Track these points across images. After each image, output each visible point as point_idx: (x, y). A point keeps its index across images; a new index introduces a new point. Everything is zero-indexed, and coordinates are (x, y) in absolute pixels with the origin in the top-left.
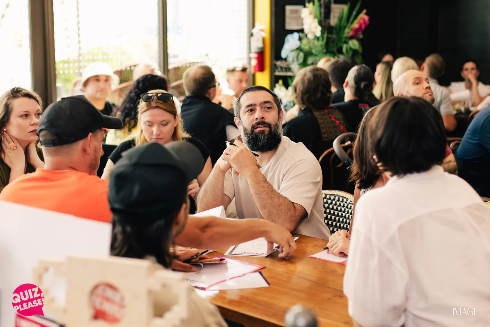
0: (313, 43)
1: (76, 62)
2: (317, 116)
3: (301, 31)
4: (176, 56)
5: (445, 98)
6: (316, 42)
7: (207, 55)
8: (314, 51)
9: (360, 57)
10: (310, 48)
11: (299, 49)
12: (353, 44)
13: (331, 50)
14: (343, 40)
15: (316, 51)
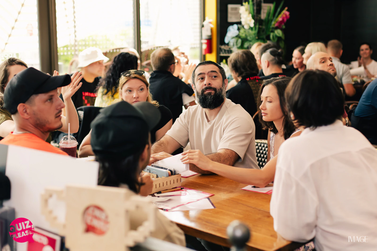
0: (248, 32)
1: (73, 46)
2: (250, 85)
3: (239, 23)
4: (147, 42)
5: (345, 72)
6: (250, 31)
7: (170, 41)
8: (249, 38)
9: (283, 42)
10: (246, 35)
11: (238, 36)
12: (278, 33)
13: (261, 37)
14: (271, 30)
15: (250, 38)
